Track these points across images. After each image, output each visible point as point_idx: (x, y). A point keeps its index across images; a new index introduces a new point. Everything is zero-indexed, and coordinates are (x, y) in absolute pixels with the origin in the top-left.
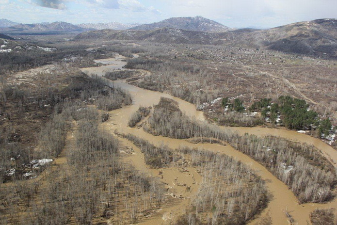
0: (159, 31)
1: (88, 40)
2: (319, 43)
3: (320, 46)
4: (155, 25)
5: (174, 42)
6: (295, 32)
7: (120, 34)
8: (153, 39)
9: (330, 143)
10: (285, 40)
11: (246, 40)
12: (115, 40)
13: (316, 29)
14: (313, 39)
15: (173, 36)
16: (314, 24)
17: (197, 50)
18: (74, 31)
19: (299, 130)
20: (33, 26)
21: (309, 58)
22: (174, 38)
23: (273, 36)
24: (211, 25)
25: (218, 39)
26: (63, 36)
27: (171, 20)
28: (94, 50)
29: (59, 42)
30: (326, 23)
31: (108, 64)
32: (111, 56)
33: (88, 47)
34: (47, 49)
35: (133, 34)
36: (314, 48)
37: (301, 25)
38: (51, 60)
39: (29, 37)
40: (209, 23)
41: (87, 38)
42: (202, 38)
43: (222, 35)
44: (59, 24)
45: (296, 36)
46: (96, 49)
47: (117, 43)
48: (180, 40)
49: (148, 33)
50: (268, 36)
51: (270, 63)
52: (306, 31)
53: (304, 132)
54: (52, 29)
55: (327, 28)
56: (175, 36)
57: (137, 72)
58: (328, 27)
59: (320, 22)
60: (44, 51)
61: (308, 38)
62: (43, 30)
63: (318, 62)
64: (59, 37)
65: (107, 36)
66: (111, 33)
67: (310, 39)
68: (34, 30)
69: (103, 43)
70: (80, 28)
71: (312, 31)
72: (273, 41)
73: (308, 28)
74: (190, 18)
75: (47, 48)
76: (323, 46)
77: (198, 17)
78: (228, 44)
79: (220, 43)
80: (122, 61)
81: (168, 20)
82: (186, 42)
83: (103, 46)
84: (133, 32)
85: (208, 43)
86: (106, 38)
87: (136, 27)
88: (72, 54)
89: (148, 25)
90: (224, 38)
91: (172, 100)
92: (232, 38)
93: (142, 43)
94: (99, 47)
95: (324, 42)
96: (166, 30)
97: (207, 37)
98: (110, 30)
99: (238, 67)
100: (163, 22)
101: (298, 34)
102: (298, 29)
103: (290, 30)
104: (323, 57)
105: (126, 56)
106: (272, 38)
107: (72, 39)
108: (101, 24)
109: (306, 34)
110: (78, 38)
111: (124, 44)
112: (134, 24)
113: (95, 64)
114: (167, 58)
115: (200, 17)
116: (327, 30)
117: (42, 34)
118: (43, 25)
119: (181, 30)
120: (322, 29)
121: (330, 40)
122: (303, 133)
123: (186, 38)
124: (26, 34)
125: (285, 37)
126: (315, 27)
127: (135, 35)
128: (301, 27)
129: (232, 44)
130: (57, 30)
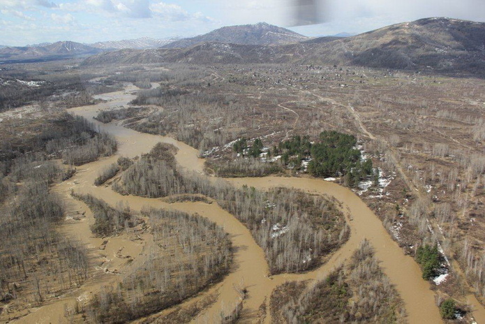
0: (198, 48)
1: (99, 66)
2: (421, 52)
3: (422, 56)
4: (199, 38)
5: (220, 61)
6: (388, 38)
7: (144, 55)
8: (190, 59)
9: (361, 193)
10: (375, 51)
11: (321, 54)
12: (137, 65)
13: (417, 33)
14: (413, 47)
15: (218, 54)
16: (415, 26)
17: (247, 72)
18: (86, 53)
19: (328, 177)
20: (24, 49)
21: (403, 75)
22: (219, 57)
23: (359, 46)
24: (279, 35)
25: (282, 55)
26: (65, 61)
27: (223, 31)
28: (101, 81)
29: (56, 71)
30: (431, 24)
31: (111, 100)
32: (120, 89)
33: (95, 77)
34: (32, 84)
35: (164, 53)
36: (414, 60)
37: (397, 28)
38: (31, 99)
39: (16, 66)
40: (277, 32)
41: (97, 64)
42: (260, 54)
43: (289, 48)
44: (63, 46)
45: (390, 43)
46: (105, 78)
47: (138, 69)
48: (229, 59)
49: (184, 51)
50: (351, 46)
51: (343, 85)
52: (404, 37)
53: (333, 179)
54: (53, 52)
55: (432, 31)
56: (221, 54)
57: (144, 109)
58: (434, 30)
59: (424, 22)
60: (26, 86)
61: (405, 46)
62: (41, 54)
63: (413, 80)
64: (59, 63)
65: (126, 58)
66: (133, 54)
67: (409, 48)
68: (26, 55)
69: (119, 69)
70: (95, 48)
71: (412, 35)
72: (358, 52)
73: (406, 32)
74: (249, 26)
75: (32, 82)
76: (426, 56)
77: (260, 24)
78: (295, 60)
79: (285, 59)
80: (132, 94)
81: (219, 30)
82: (237, 60)
83: (117, 73)
84: (163, 51)
85: (267, 61)
86: (125, 63)
87: (173, 44)
88: (65, 88)
89: (190, 39)
90: (290, 53)
91: (172, 146)
92: (301, 52)
93: (174, 65)
94: (110, 76)
95: (427, 50)
96: (208, 45)
97: (267, 52)
98: (130, 51)
99: (293, 93)
100: (211, 34)
101: (393, 41)
102: (393, 34)
103: (382, 36)
104: (425, 72)
105: (140, 87)
106: (357, 49)
107: (77, 66)
108: (125, 42)
109: (403, 41)
110: (85, 64)
111: (148, 69)
112: (173, 39)
113: (91, 101)
114: (197, 86)
115: (264, 24)
116: (433, 34)
117: (36, 61)
118: (39, 48)
119: (230, 44)
120: (426, 32)
121: (436, 47)
122: (331, 181)
123: (238, 55)
124: (14, 62)
125: (375, 46)
126: (417, 29)
127: (165, 55)
128: (397, 31)
129: (301, 61)
130: (60, 54)
